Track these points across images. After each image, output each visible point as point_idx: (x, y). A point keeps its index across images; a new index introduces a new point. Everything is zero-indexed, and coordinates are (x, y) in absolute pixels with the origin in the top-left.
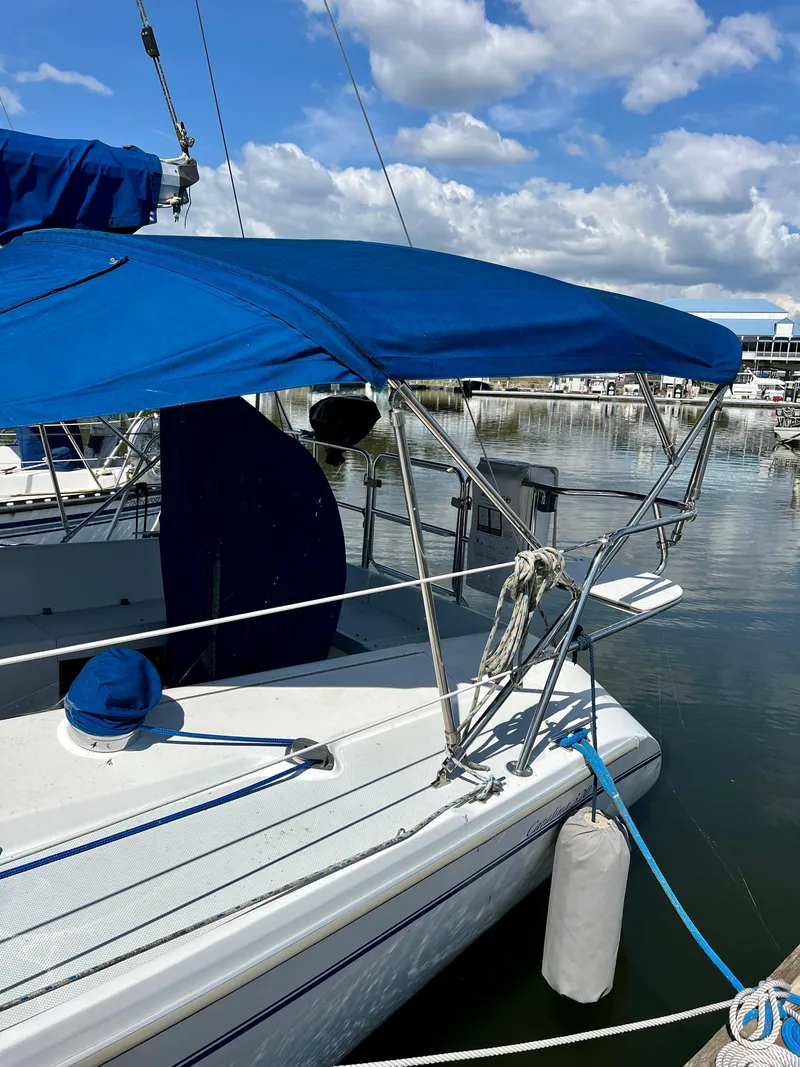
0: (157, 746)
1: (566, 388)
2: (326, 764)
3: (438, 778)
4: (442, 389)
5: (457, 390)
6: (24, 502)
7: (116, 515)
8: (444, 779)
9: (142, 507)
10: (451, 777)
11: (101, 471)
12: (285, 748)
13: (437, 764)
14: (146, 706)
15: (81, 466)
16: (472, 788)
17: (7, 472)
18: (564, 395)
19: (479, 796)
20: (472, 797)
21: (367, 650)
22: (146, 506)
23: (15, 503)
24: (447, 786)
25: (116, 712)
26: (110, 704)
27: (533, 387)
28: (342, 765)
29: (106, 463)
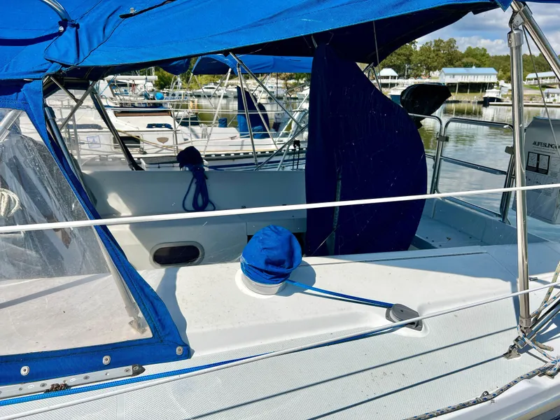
0: (297, 295)
1: (554, 100)
2: (417, 326)
3: (510, 351)
4: (469, 102)
5: (479, 103)
6: (239, 154)
7: (280, 164)
8: (515, 352)
9: (296, 160)
10: (520, 352)
11: (277, 139)
12: (386, 309)
13: (509, 339)
14: (291, 266)
15: (267, 136)
16: (541, 365)
17: (232, 138)
18: (553, 104)
19: (549, 372)
20: (542, 372)
21: (434, 248)
22: (298, 159)
23: (235, 154)
24: (517, 359)
25: (271, 268)
26: (268, 262)
27: (531, 100)
28: (428, 328)
29: (280, 135)
